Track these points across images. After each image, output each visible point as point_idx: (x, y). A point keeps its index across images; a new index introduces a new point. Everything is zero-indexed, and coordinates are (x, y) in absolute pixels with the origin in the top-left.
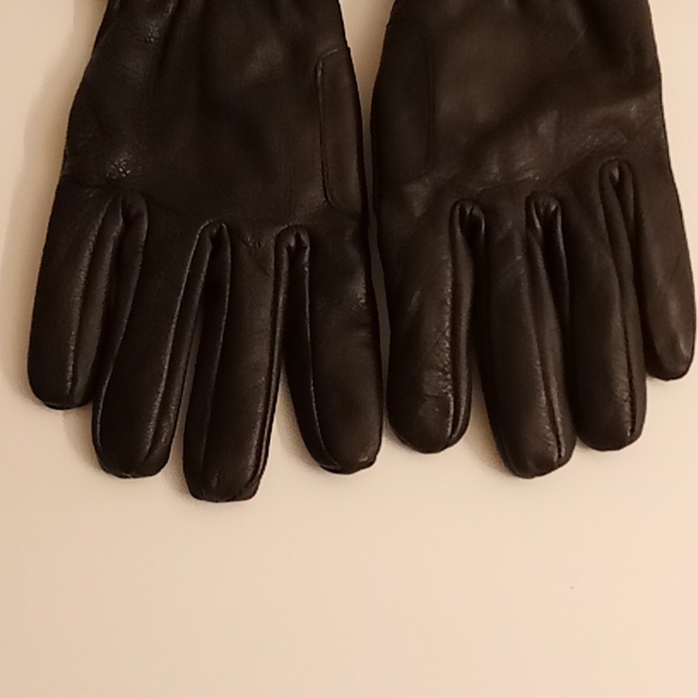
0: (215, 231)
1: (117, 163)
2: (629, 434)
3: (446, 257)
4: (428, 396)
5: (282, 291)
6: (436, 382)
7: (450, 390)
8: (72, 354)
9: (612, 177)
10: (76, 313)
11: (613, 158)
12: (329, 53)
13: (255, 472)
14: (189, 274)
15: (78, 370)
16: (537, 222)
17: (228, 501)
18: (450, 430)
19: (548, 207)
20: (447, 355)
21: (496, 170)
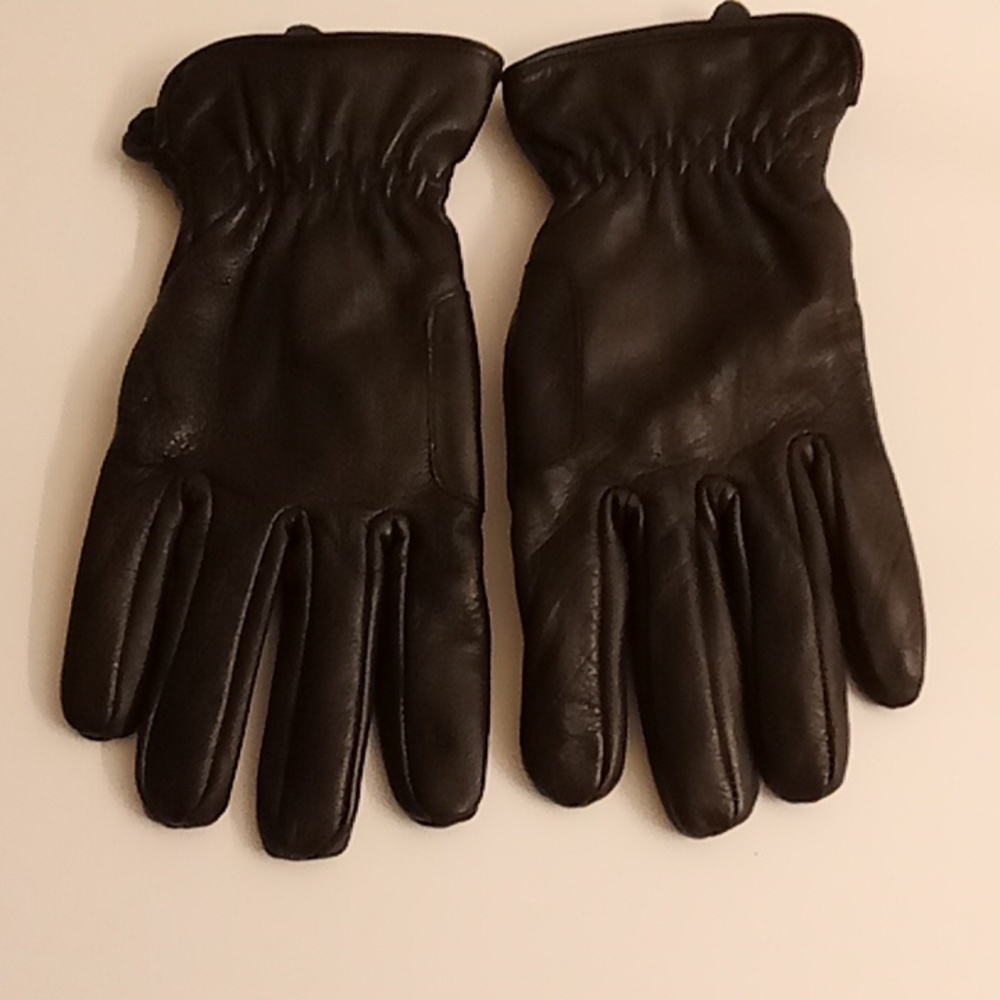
0: (293, 520)
1: (178, 438)
2: (826, 782)
3: (594, 561)
4: (572, 736)
5: (376, 590)
6: (580, 718)
7: (599, 728)
8: (115, 673)
9: (804, 456)
10: (123, 622)
11: (805, 432)
12: (442, 299)
13: (343, 822)
14: (259, 573)
15: (121, 692)
16: (710, 512)
17: (309, 858)
18: (598, 777)
19: (723, 495)
20: (594, 684)
21: (657, 448)
